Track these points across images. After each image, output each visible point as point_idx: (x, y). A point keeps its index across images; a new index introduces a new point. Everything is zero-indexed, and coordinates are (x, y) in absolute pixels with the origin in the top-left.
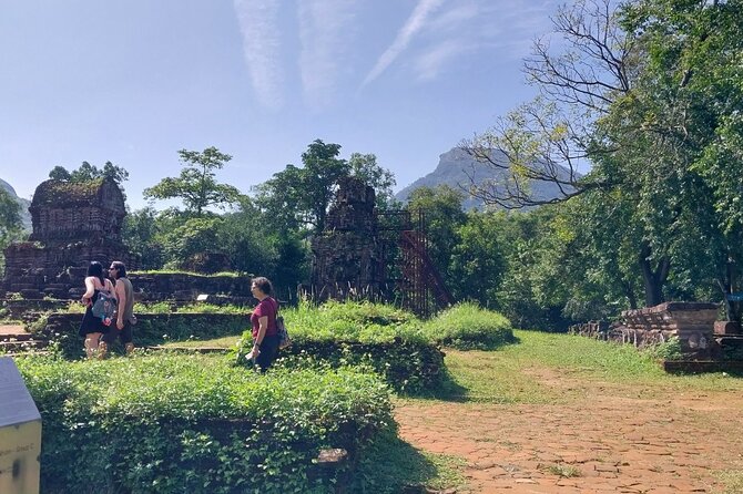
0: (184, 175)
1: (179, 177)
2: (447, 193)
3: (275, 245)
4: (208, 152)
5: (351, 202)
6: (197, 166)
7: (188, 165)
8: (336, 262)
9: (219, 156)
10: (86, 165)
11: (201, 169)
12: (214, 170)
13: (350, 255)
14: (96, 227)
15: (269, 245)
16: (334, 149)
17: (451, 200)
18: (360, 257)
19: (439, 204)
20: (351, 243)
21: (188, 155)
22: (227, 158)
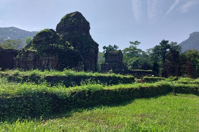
0: (130, 47)
1: (129, 47)
2: (195, 51)
3: (152, 63)
4: (136, 42)
5: (173, 55)
6: (133, 45)
7: (131, 45)
8: (170, 68)
9: (138, 43)
10: (110, 45)
11: (134, 46)
12: (137, 46)
13: (173, 67)
14: (118, 60)
15: (151, 63)
16: (167, 42)
17: (196, 53)
18: (176, 67)
19: (193, 54)
20: (174, 64)
21: (131, 43)
22: (140, 43)
